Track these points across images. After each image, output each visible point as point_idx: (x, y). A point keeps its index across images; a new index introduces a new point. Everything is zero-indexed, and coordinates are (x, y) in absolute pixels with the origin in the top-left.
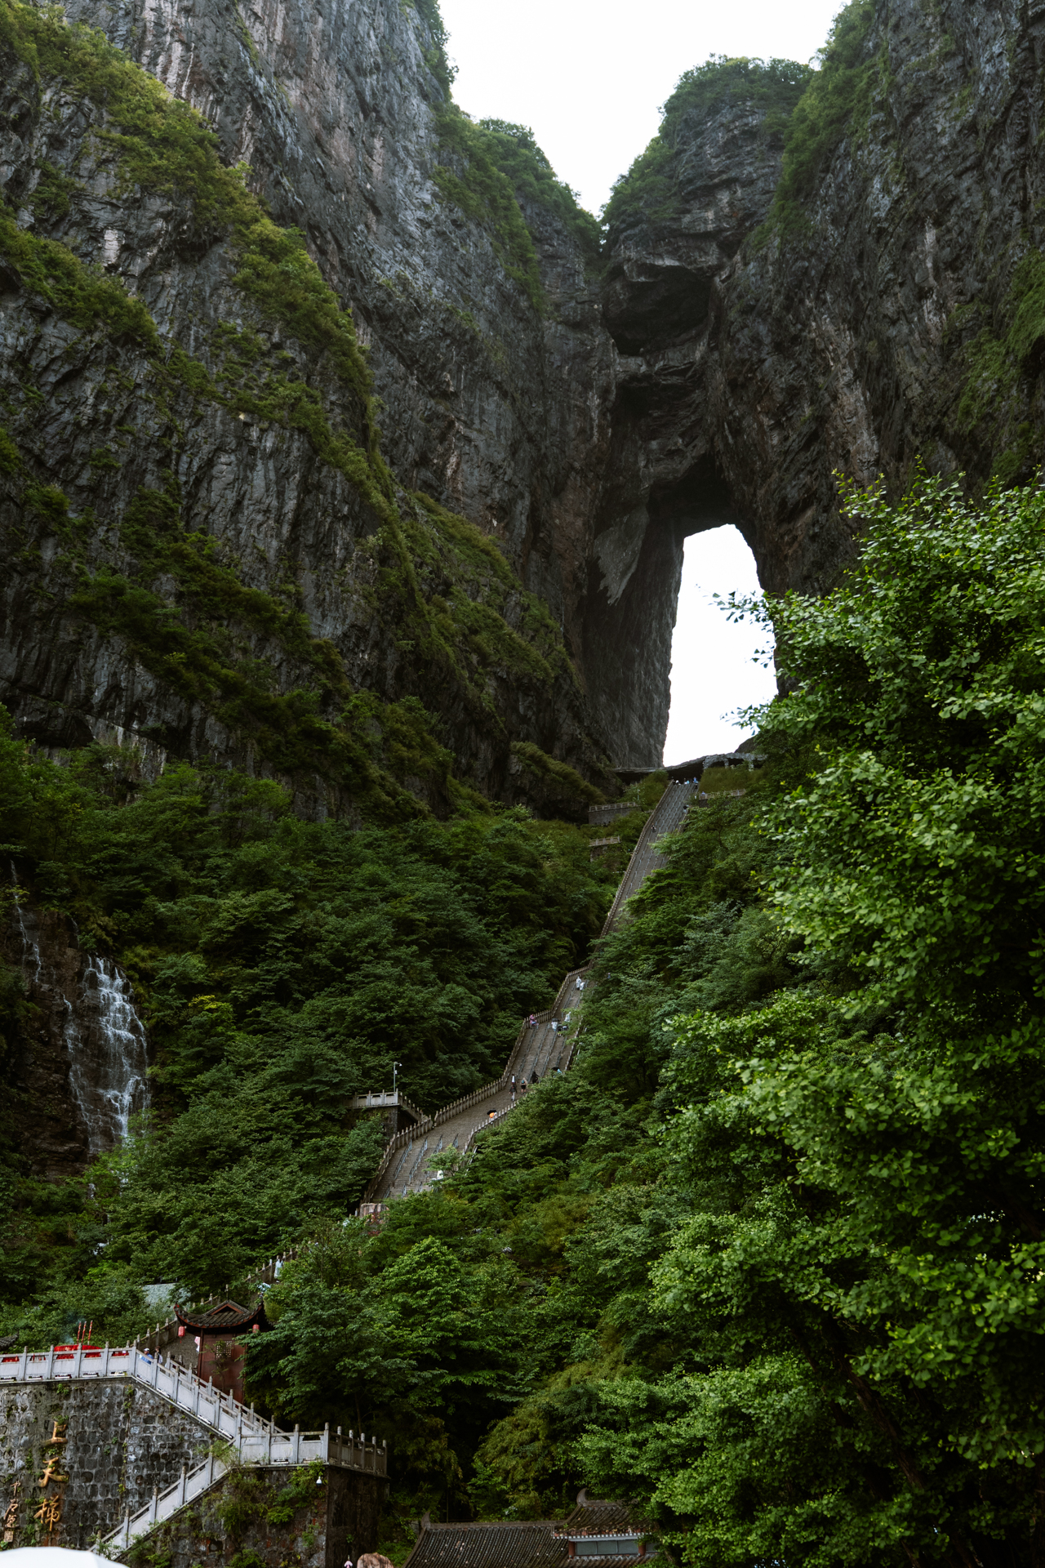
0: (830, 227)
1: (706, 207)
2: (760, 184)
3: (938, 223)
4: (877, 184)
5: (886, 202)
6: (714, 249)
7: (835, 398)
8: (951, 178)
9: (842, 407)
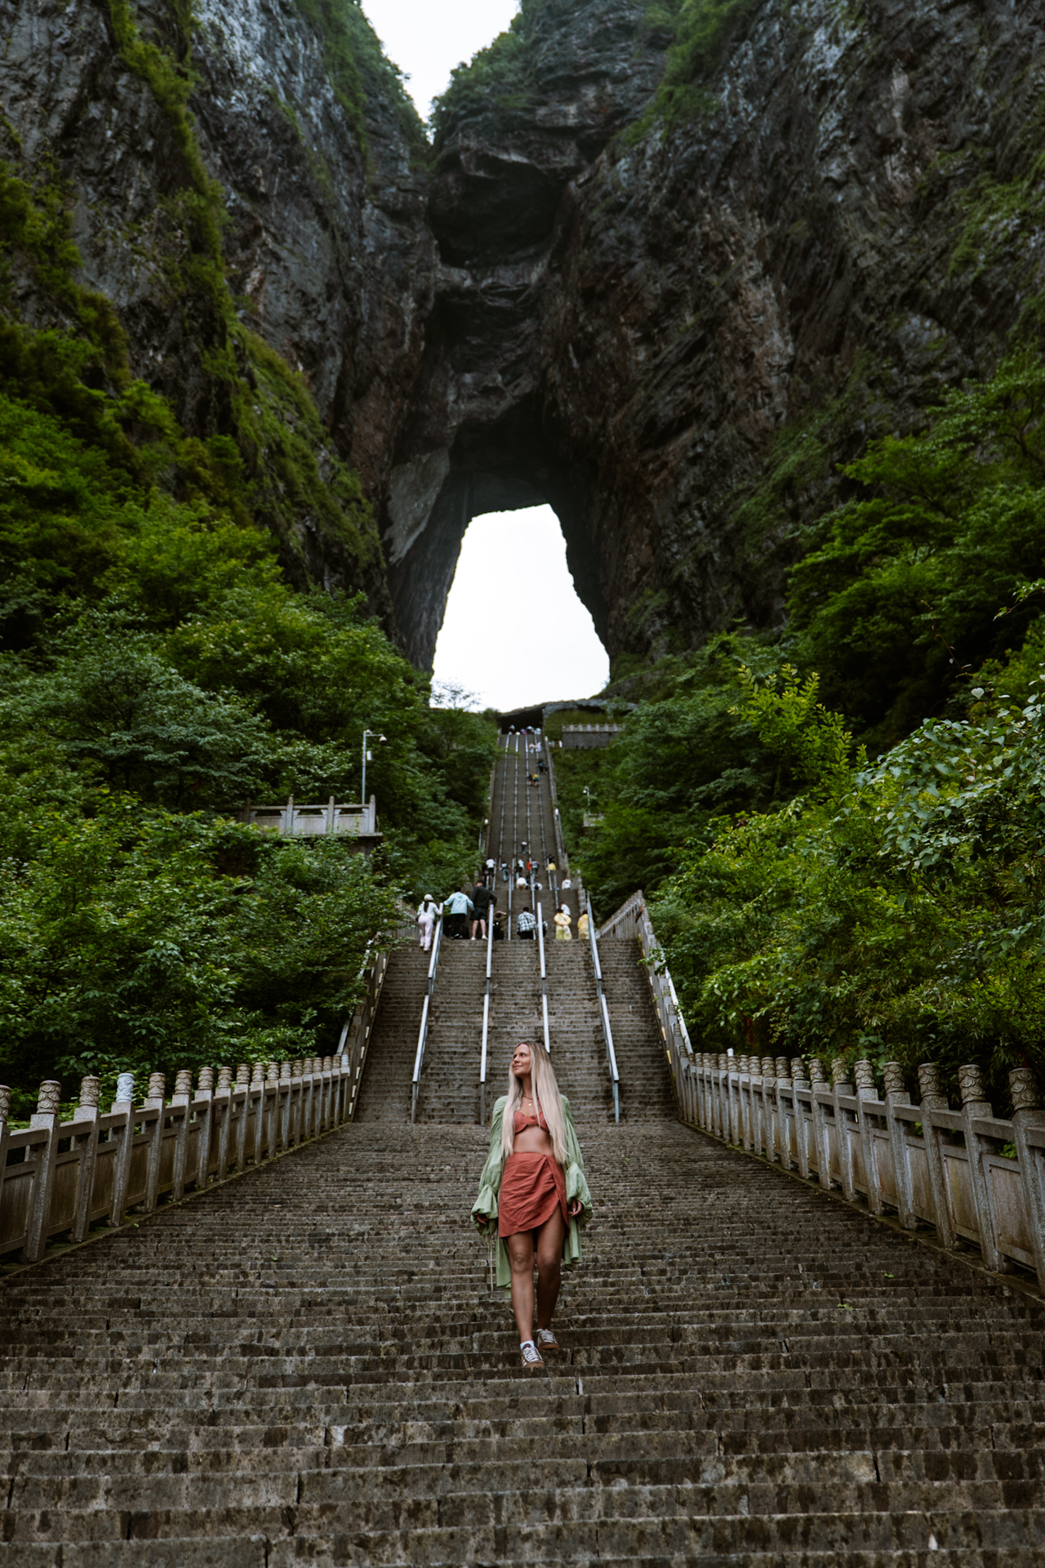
0: (742, 102)
1: (569, 100)
2: (636, 81)
3: (910, 66)
4: (820, 36)
5: (836, 52)
6: (572, 148)
7: (735, 295)
8: (934, 13)
9: (746, 305)
